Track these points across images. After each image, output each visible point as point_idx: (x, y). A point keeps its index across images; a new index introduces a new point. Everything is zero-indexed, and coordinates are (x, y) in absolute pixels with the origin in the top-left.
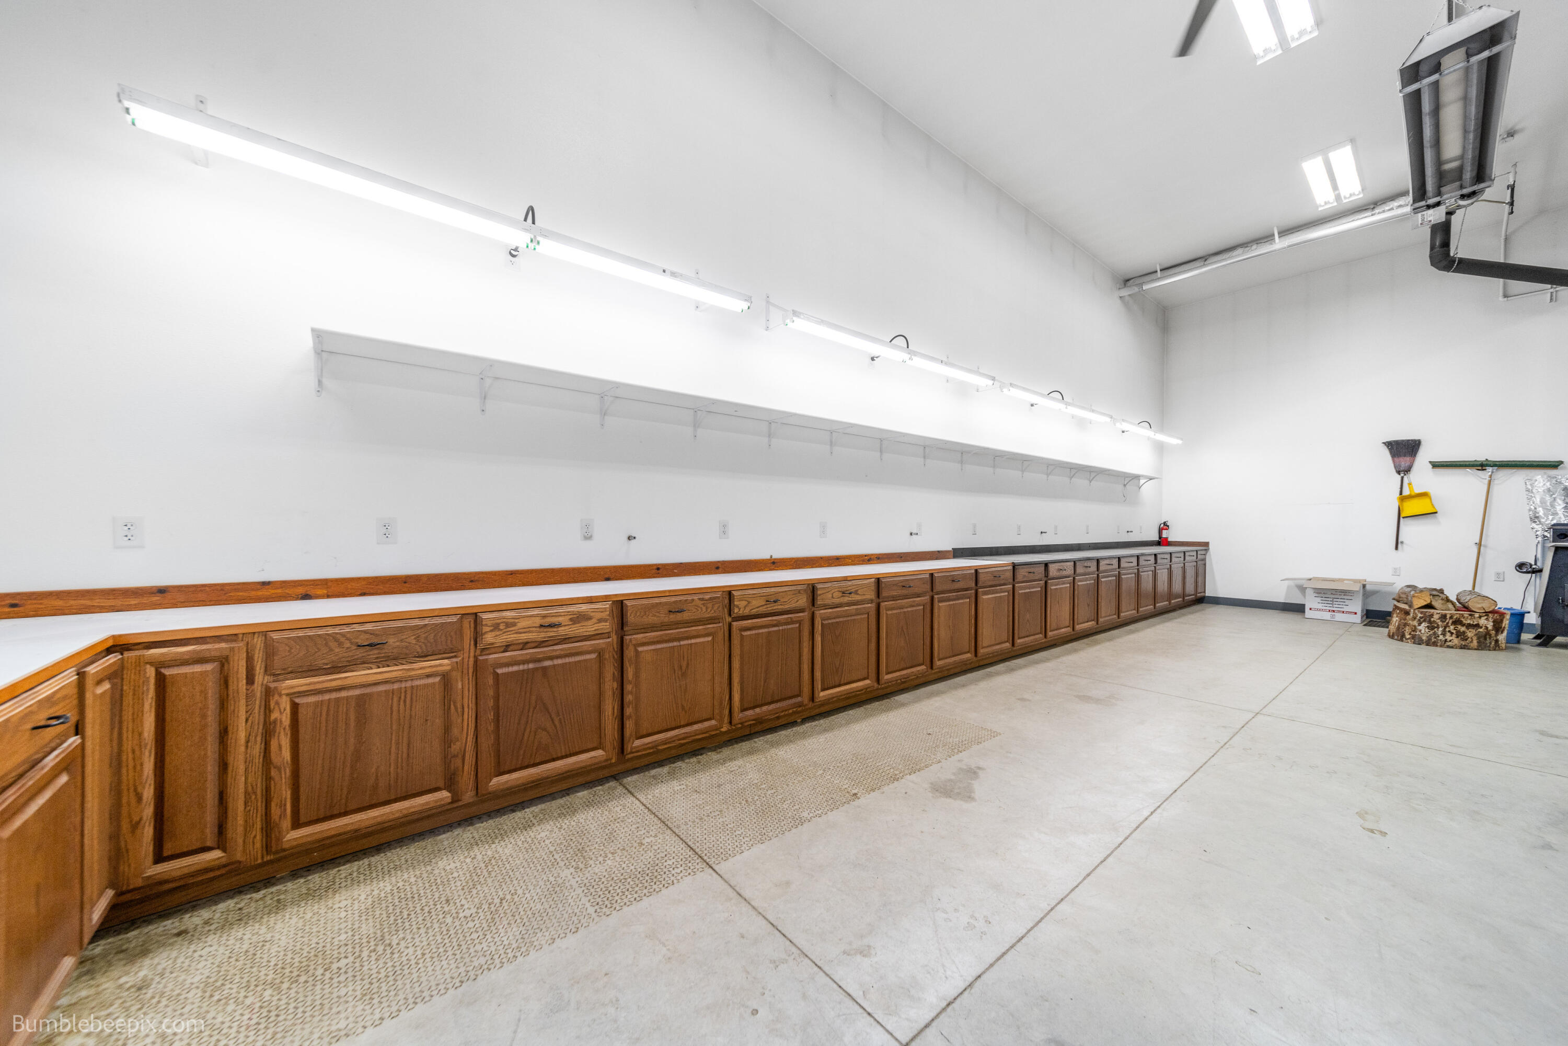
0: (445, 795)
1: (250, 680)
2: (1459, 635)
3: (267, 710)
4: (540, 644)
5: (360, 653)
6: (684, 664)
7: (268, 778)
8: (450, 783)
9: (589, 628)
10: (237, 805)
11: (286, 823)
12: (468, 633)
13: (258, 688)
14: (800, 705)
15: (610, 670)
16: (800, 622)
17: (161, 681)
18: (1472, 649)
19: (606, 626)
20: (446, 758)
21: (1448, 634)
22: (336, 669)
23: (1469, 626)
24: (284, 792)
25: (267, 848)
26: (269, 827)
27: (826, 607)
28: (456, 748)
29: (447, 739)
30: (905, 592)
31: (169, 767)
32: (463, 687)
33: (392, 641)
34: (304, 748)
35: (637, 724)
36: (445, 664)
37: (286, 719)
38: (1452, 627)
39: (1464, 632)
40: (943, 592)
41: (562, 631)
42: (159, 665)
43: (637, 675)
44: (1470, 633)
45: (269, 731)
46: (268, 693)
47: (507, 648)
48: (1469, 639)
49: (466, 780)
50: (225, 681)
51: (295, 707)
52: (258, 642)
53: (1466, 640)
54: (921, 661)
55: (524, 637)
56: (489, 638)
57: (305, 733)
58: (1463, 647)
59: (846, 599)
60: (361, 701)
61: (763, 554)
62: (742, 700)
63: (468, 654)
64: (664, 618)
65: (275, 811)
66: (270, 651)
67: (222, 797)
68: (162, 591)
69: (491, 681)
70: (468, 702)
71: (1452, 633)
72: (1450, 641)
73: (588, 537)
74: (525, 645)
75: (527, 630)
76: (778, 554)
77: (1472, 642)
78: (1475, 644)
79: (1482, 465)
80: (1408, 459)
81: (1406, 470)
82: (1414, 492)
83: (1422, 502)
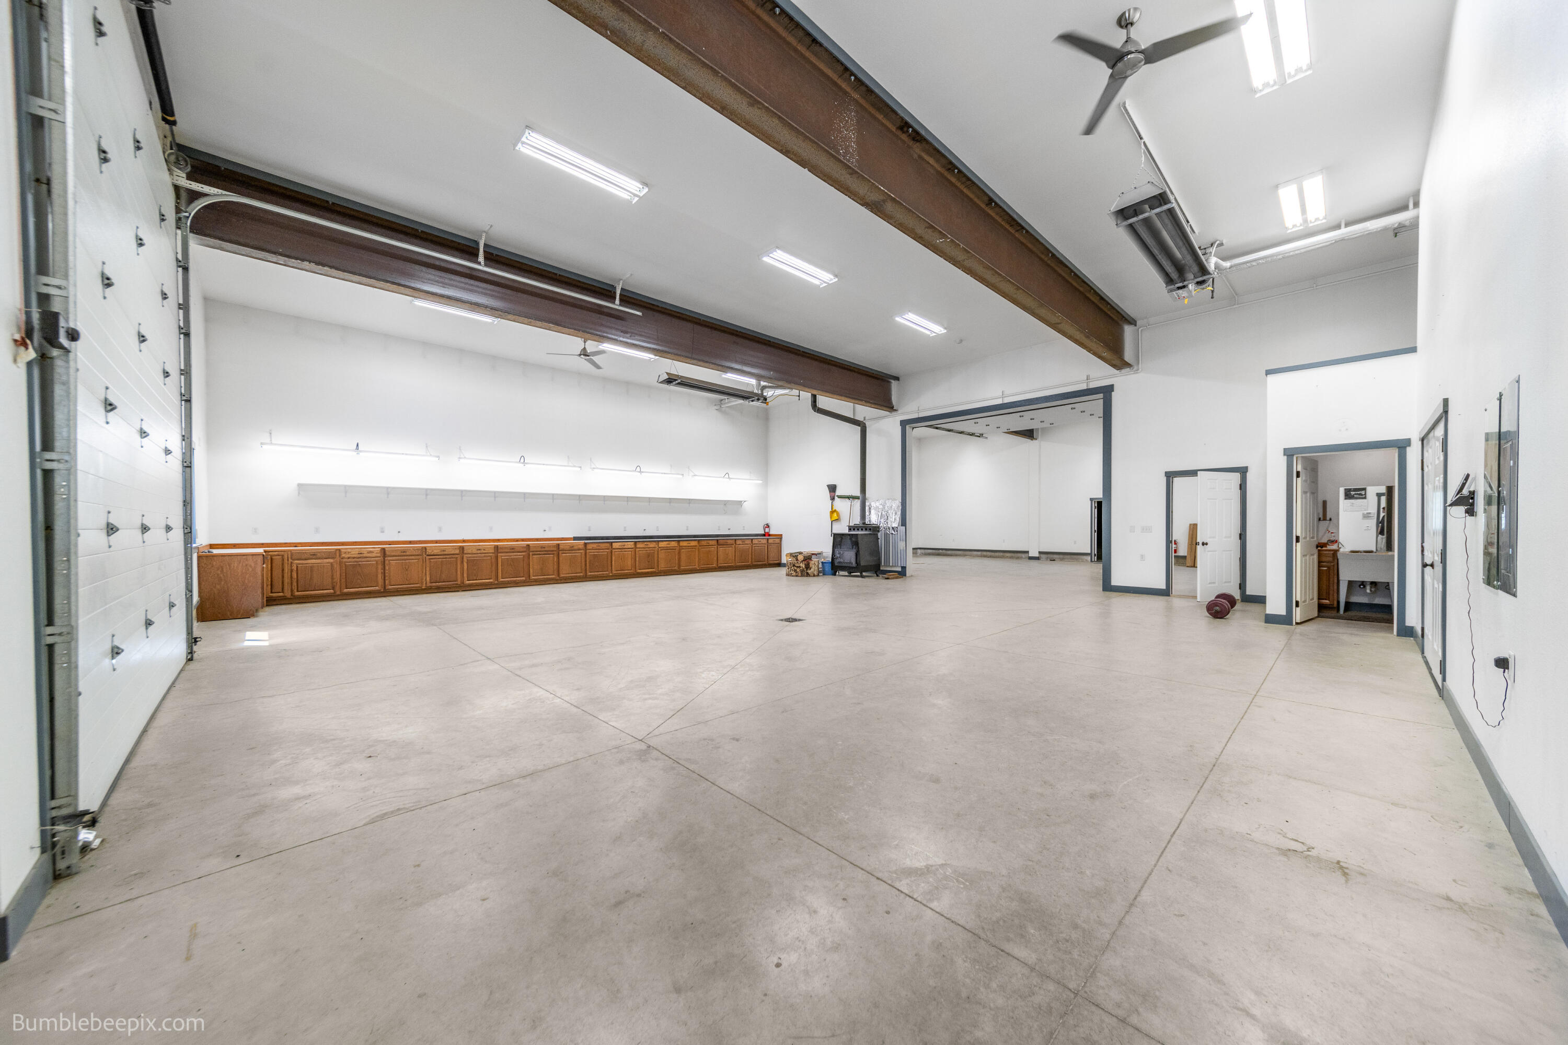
0: (332, 591)
1: (288, 560)
3: (291, 566)
4: (359, 558)
5: (311, 556)
6: (407, 567)
7: (292, 580)
8: (333, 588)
9: (374, 555)
10: (286, 584)
11: (295, 590)
12: (338, 554)
13: (289, 562)
14: (457, 584)
15: (380, 567)
16: (457, 558)
17: (272, 559)
19: (379, 555)
20: (333, 583)
22: (306, 560)
24: (295, 584)
25: (292, 595)
26: (292, 591)
27: (466, 554)
28: (335, 580)
29: (332, 578)
30: (513, 551)
31: (273, 575)
32: (337, 567)
33: (319, 554)
34: (299, 575)
35: (390, 582)
36: (331, 560)
37: (295, 569)
40: (533, 552)
41: (364, 555)
42: (271, 556)
43: (389, 568)
44: (798, 570)
45: (292, 571)
46: (291, 563)
47: (349, 558)
49: (337, 588)
50: (283, 560)
51: (297, 567)
52: (289, 553)
54: (522, 575)
55: (353, 556)
56: (343, 555)
57: (299, 572)
59: (479, 552)
60: (311, 567)
61: (461, 538)
62: (430, 580)
63: (338, 559)
64: (399, 553)
65: (293, 588)
66: (292, 554)
67: (283, 583)
68: (263, 544)
69: (344, 566)
70: (338, 569)
73: (383, 532)
74: (354, 558)
75: (355, 554)
76: (466, 538)
78: (800, 574)
79: (849, 497)
80: (833, 494)
81: (833, 499)
82: (834, 509)
83: (835, 515)
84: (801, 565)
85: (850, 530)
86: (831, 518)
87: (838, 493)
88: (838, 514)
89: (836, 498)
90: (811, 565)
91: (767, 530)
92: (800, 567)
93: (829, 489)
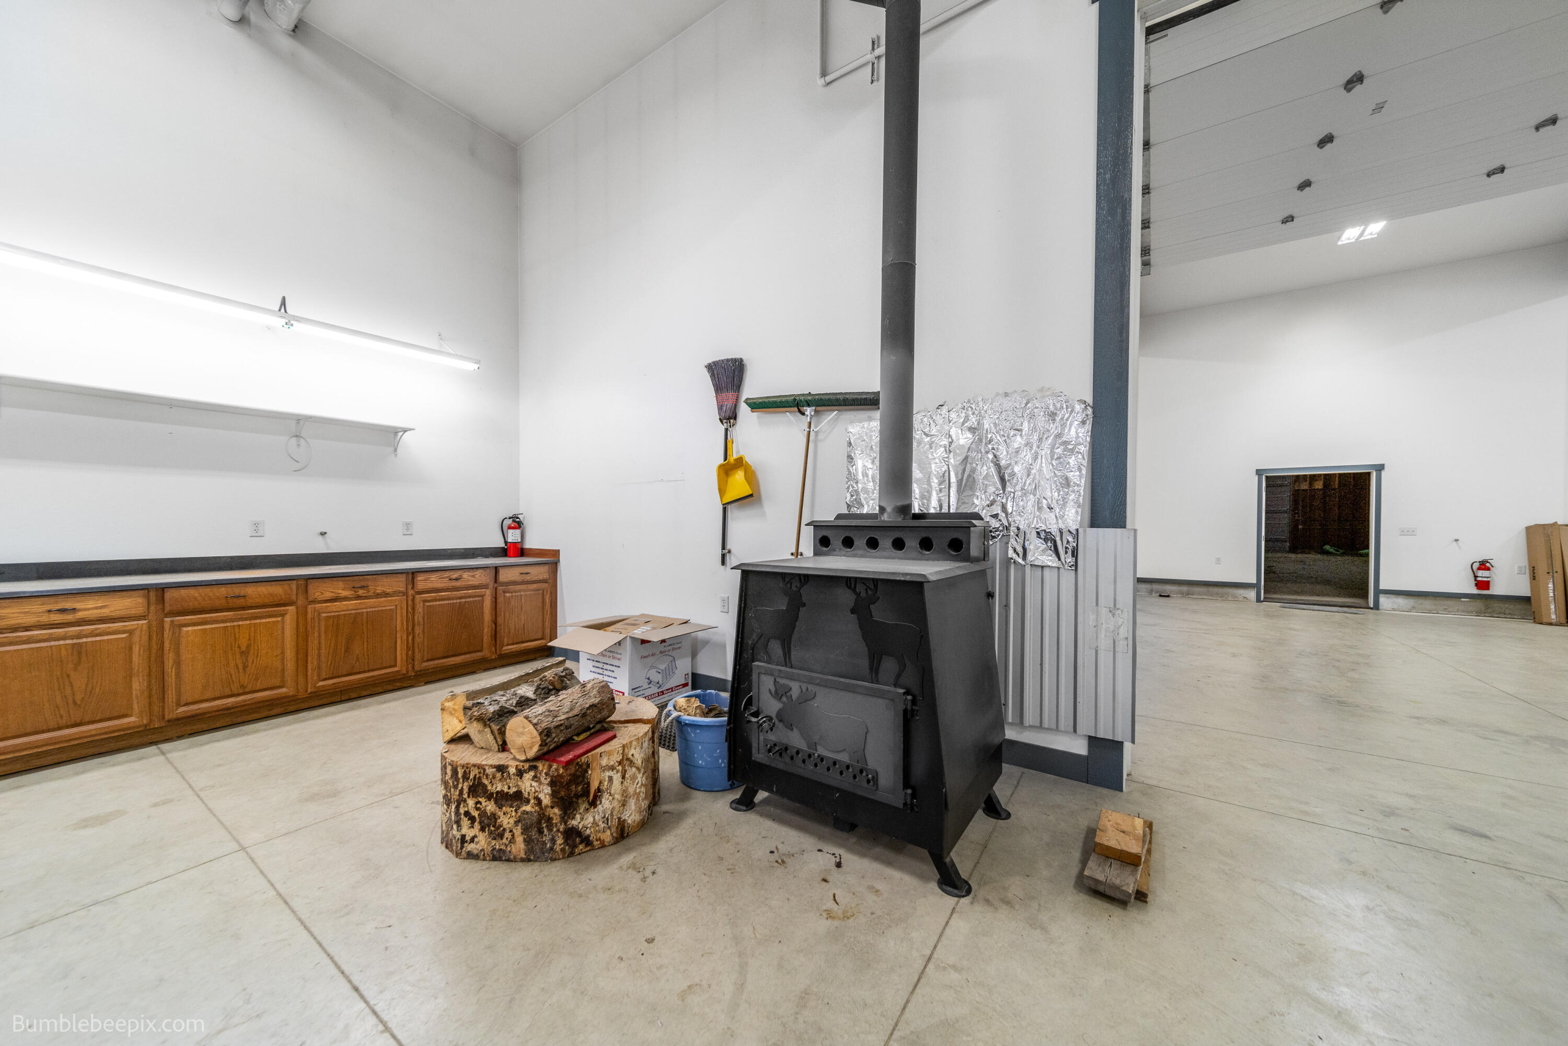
2: (488, 823)
18: (514, 860)
21: (465, 822)
23: (502, 798)
38: (471, 802)
39: (494, 816)
44: (507, 820)
48: (507, 835)
53: (501, 836)
58: (498, 856)
71: (472, 819)
72: (472, 840)
77: (512, 840)
78: (519, 847)
79: (796, 404)
80: (731, 395)
81: (729, 417)
82: (733, 457)
83: (739, 476)
84: (527, 784)
85: (823, 544)
86: (722, 491)
87: (752, 388)
88: (751, 477)
89: (744, 409)
90: (595, 778)
91: (513, 536)
92: (518, 797)
93: (713, 376)
